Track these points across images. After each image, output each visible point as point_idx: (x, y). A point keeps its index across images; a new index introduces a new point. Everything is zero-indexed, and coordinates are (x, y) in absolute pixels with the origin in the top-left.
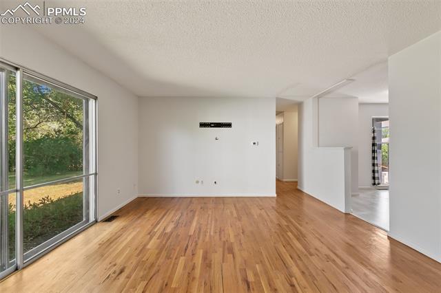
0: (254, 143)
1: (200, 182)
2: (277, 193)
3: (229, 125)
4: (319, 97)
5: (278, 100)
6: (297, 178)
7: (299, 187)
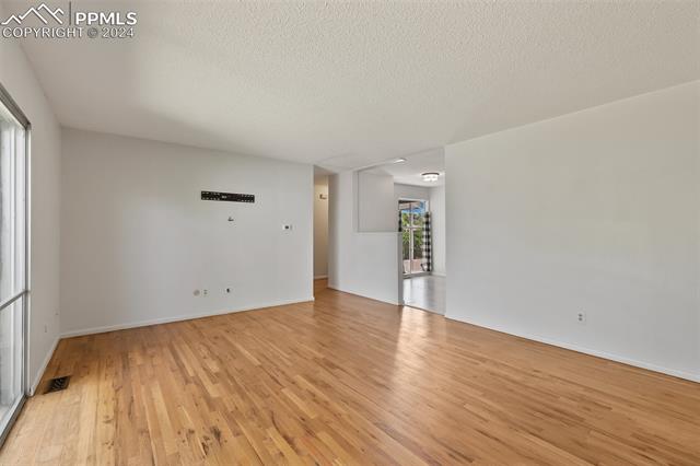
0: (287, 227)
1: (202, 292)
2: (314, 295)
3: (250, 199)
4: (359, 171)
5: (316, 167)
6: (326, 273)
7: (330, 286)
